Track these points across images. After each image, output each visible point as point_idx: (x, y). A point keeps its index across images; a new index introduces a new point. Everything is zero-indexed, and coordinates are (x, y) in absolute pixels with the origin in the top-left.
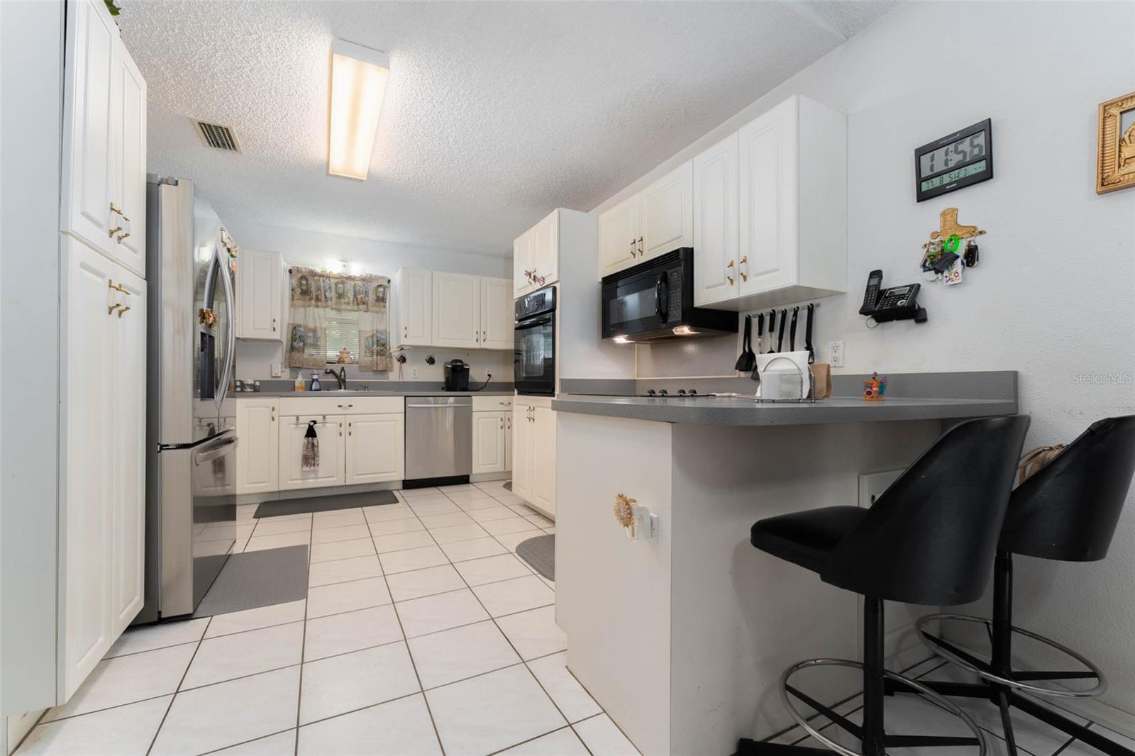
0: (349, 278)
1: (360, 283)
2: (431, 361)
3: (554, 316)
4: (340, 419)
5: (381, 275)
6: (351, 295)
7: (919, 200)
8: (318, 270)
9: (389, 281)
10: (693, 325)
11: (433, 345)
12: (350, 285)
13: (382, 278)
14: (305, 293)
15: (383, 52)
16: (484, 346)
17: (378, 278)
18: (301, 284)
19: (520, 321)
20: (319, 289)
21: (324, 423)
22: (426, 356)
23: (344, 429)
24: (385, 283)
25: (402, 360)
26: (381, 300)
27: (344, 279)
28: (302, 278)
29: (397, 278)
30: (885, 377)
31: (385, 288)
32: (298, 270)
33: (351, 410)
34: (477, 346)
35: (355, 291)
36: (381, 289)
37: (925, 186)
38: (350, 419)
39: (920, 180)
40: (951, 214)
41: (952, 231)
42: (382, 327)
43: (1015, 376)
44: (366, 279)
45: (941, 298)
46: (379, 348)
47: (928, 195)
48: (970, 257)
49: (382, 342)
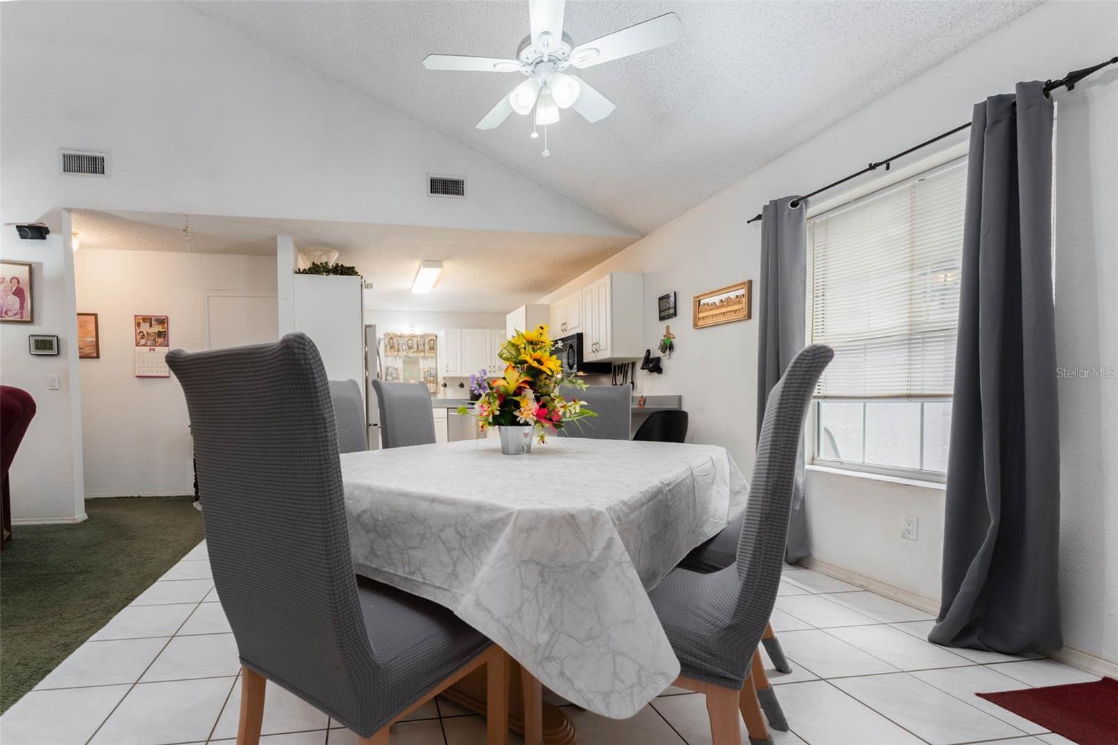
0: (415, 336)
1: (420, 339)
2: (462, 386)
5: (431, 333)
6: (415, 346)
7: (660, 320)
8: (399, 333)
9: (436, 336)
10: (584, 371)
11: (464, 376)
12: (415, 339)
13: (433, 335)
14: (392, 347)
15: (439, 261)
17: (430, 335)
18: (390, 343)
20: (398, 345)
22: (459, 383)
24: (434, 338)
25: (445, 385)
26: (432, 348)
27: (411, 337)
28: (391, 338)
29: (441, 334)
30: (646, 397)
31: (434, 340)
32: (388, 334)
35: (418, 345)
36: (432, 342)
37: (662, 315)
39: (660, 312)
40: (668, 328)
41: (668, 335)
42: (433, 365)
43: (680, 397)
44: (424, 336)
45: (666, 363)
46: (432, 378)
47: (662, 318)
48: (671, 347)
49: (433, 375)
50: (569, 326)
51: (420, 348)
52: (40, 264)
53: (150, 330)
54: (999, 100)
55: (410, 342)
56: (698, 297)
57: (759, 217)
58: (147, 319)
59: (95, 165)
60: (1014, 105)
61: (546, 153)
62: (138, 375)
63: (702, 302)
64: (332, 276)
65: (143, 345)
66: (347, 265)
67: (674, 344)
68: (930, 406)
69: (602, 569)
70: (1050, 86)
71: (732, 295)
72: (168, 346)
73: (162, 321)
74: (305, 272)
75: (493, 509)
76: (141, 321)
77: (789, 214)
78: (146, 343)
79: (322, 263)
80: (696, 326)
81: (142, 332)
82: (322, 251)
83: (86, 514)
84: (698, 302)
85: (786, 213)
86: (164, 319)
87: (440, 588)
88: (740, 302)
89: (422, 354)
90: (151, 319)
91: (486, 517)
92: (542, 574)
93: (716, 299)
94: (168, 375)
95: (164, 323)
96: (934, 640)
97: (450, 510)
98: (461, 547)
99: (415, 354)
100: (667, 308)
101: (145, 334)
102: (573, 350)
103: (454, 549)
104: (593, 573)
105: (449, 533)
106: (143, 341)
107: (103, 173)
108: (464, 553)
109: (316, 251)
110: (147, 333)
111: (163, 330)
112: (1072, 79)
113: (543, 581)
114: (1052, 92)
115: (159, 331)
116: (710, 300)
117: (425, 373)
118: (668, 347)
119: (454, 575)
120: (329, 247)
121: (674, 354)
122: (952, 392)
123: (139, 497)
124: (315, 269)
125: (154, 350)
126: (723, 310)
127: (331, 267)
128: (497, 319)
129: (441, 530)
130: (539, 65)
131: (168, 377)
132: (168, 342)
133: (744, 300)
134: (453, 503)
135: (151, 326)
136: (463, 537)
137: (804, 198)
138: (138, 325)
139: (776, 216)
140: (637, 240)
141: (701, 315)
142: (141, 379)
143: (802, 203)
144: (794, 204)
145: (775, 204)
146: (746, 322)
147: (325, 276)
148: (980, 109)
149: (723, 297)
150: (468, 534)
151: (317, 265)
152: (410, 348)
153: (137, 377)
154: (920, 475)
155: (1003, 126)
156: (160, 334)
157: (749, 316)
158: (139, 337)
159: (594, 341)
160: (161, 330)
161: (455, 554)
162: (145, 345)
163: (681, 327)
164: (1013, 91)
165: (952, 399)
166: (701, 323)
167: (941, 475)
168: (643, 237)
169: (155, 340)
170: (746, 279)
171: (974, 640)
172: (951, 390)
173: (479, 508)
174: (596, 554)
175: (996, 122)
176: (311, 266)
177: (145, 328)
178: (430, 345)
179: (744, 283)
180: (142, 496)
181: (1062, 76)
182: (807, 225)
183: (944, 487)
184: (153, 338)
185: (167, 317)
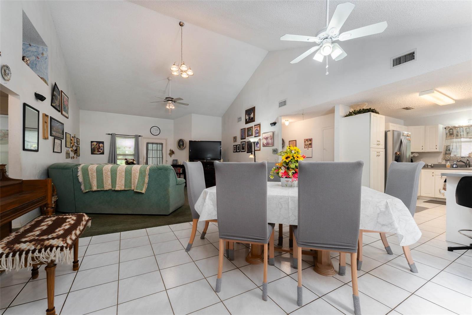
14: (451, 134)
20: (457, 132)
28: (450, 129)
52: (275, 131)
58: (307, 140)
59: (284, 103)
72: (312, 147)
95: (311, 141)
106: (306, 147)
107: (286, 104)
125: (308, 149)
131: (312, 157)
135: (308, 142)
138: (305, 142)
156: (310, 144)
158: (305, 145)
162: (306, 148)
169: (309, 146)
176: (349, 113)
185: (312, 139)
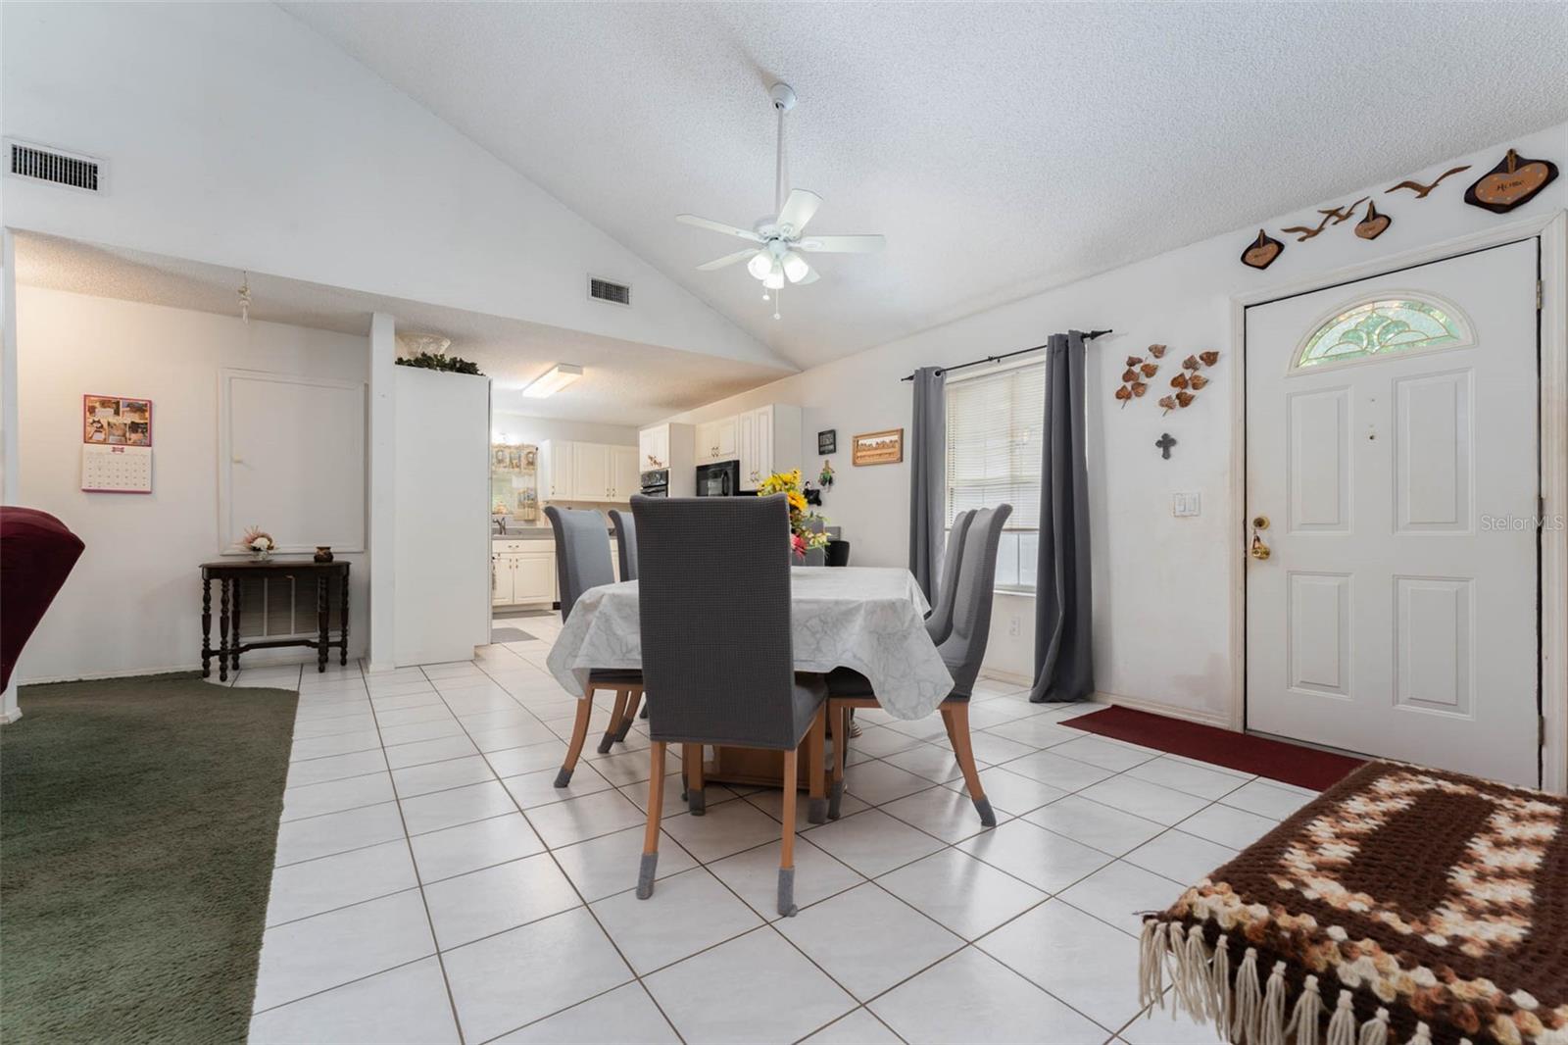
0: (509, 447)
1: (515, 451)
3: (667, 489)
4: (510, 556)
5: (531, 443)
6: (508, 460)
7: (819, 455)
9: (537, 449)
11: (575, 499)
12: (508, 451)
13: (532, 446)
15: (577, 366)
16: (613, 500)
17: (528, 446)
19: (645, 488)
21: (499, 560)
23: (514, 563)
24: (535, 451)
26: (531, 463)
27: (503, 448)
29: (545, 448)
31: (534, 454)
33: (518, 550)
34: (607, 500)
35: (511, 458)
36: (531, 455)
37: (822, 449)
38: (517, 556)
39: (820, 445)
40: (827, 462)
41: (827, 469)
42: (532, 485)
43: (839, 528)
44: (519, 448)
45: (824, 496)
46: (530, 502)
47: (822, 453)
48: (830, 481)
49: (532, 497)
50: (722, 451)
51: (514, 462)
53: (114, 420)
54: (1060, 337)
55: (500, 453)
56: (857, 437)
57: (911, 378)
59: (80, 174)
60: (1067, 341)
61: (777, 316)
62: (84, 487)
63: (860, 443)
64: (448, 373)
65: (98, 442)
66: (468, 360)
67: (834, 478)
68: (1023, 537)
69: (909, 634)
70: (1084, 336)
71: (887, 439)
73: (140, 408)
74: (409, 363)
75: (848, 602)
76: (97, 405)
77: (934, 381)
78: (105, 439)
79: (436, 356)
80: (855, 464)
81: (99, 422)
82: (431, 338)
83: (19, 709)
84: (856, 439)
85: (932, 380)
86: (146, 405)
87: (806, 661)
88: (893, 447)
89: (517, 470)
90: (118, 403)
91: (843, 608)
92: (878, 639)
93: (873, 441)
94: (149, 490)
95: (145, 411)
96: (1033, 701)
97: (815, 606)
98: (823, 630)
99: (506, 470)
100: (827, 442)
101: (105, 425)
102: (728, 478)
103: (817, 632)
104: (904, 636)
105: (815, 622)
106: (100, 436)
107: (95, 188)
108: (826, 632)
109: (422, 338)
110: (109, 424)
111: (142, 422)
112: (1094, 335)
113: (880, 644)
114: (1085, 340)
115: (133, 423)
116: (868, 442)
117: (519, 494)
118: (827, 481)
119: (818, 649)
120: (439, 334)
121: (833, 487)
122: (1038, 527)
123: (80, 681)
124: (424, 362)
125: (122, 450)
126: (879, 452)
127: (447, 362)
128: (626, 434)
129: (807, 621)
130: (773, 241)
131: (149, 492)
132: (150, 442)
133: (897, 445)
134: (817, 602)
135: (117, 413)
136: (825, 623)
137: (945, 370)
139: (925, 382)
140: (796, 373)
141: (859, 454)
142: (93, 495)
143: (942, 374)
144: (938, 374)
145: (924, 370)
146: (896, 465)
147: (439, 371)
148: (1051, 339)
149: (879, 440)
150: (829, 620)
151: (430, 358)
152: (500, 461)
153: (84, 490)
154: (1019, 588)
155: (1062, 353)
156: (134, 427)
157: (901, 459)
158: (91, 430)
159: (753, 470)
160: (137, 421)
161: (818, 636)
162: (104, 442)
163: (840, 462)
164: (1067, 333)
165: (1038, 532)
166: (859, 461)
167: (1032, 587)
168: (803, 371)
169: (124, 435)
170: (899, 428)
171: (1053, 696)
172: (1037, 526)
173: (837, 603)
174: (906, 624)
175: (1059, 351)
176: (419, 356)
177: (105, 415)
178: (528, 460)
179: (897, 431)
180: (84, 679)
181: (1089, 332)
182: (946, 388)
183: (1035, 595)
184: (120, 432)
185: (150, 402)
